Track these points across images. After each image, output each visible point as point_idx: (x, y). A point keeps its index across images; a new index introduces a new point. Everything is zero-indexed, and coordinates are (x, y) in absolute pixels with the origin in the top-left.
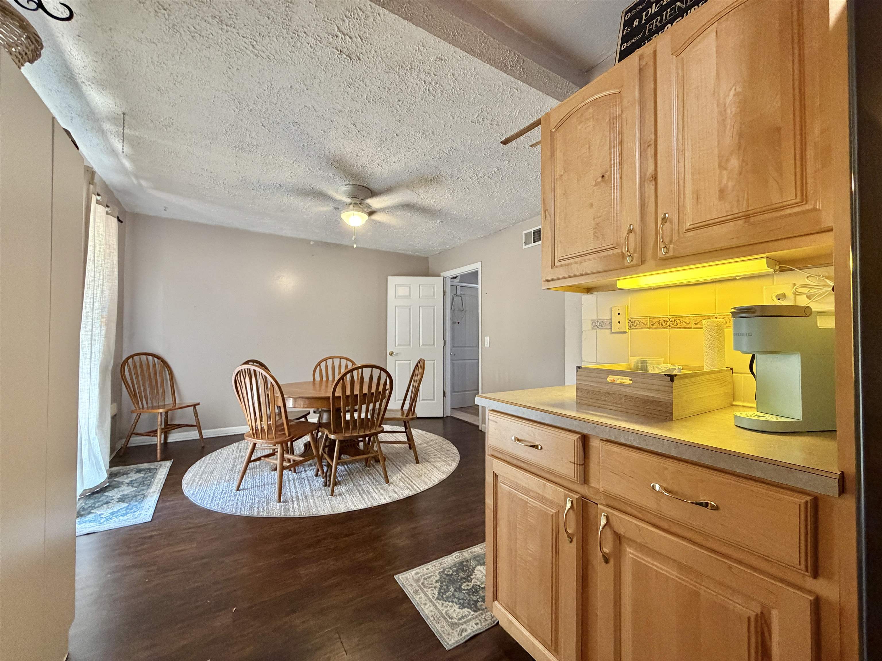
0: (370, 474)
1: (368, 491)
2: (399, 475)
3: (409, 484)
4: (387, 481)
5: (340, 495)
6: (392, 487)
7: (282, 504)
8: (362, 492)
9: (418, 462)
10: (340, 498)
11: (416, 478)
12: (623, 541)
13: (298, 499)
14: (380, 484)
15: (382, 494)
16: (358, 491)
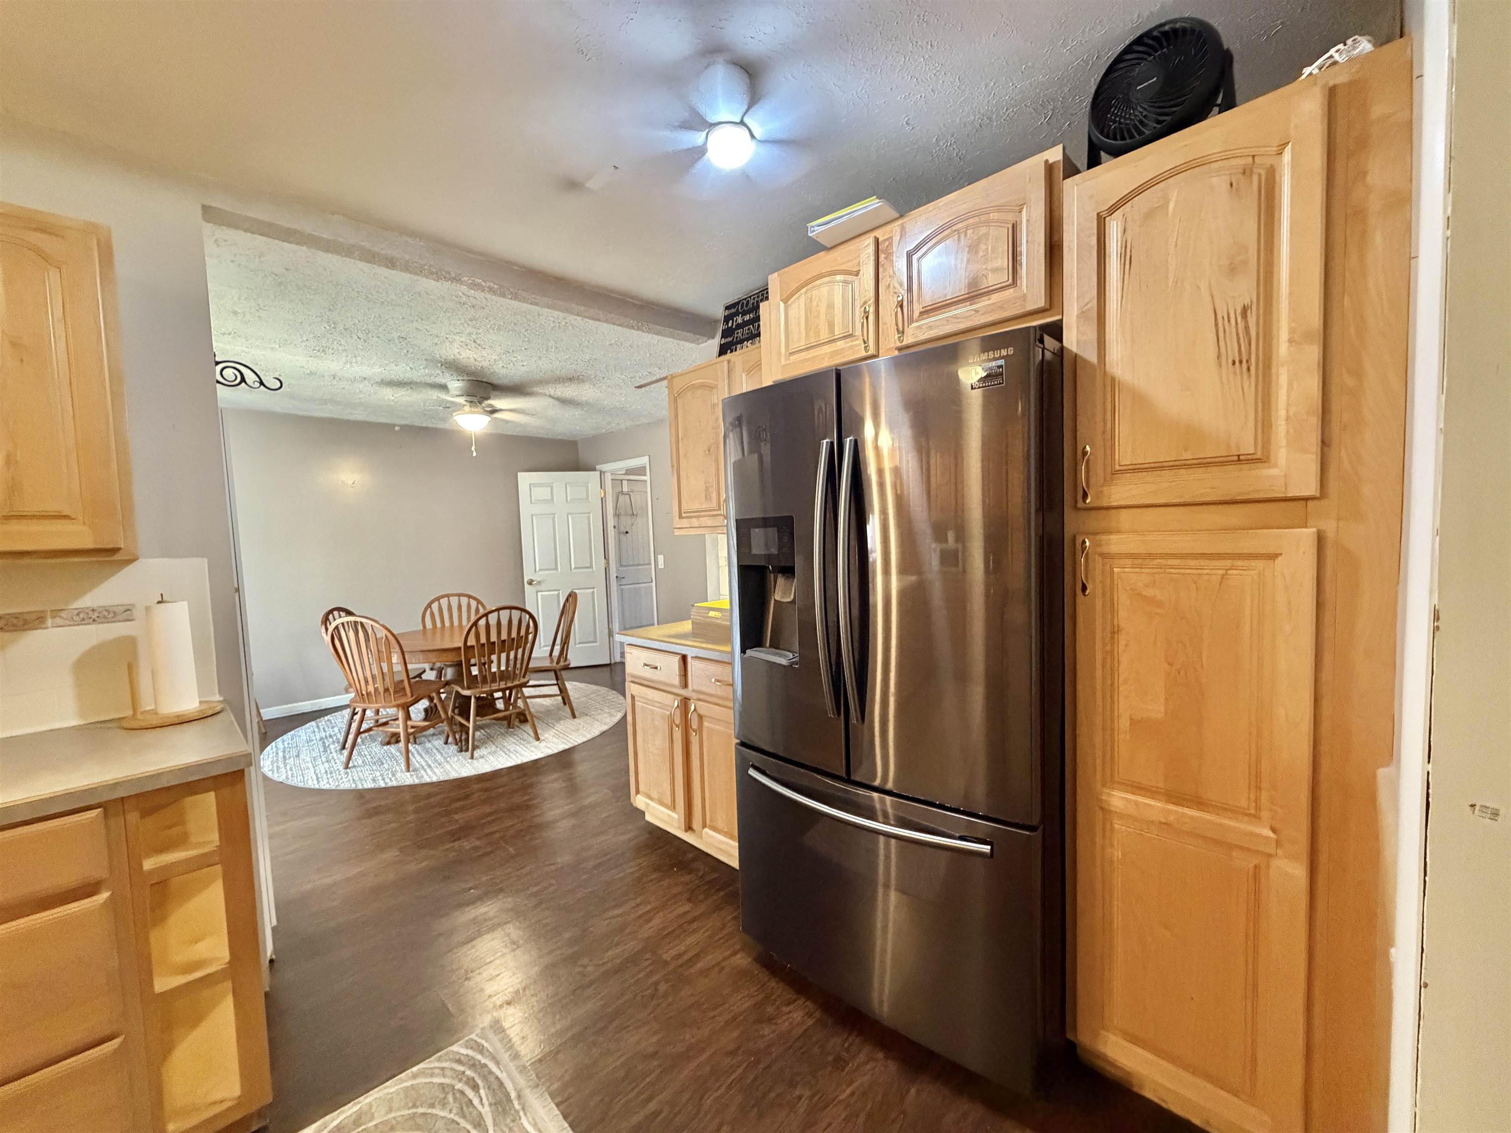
0: (515, 735)
1: (515, 751)
2: (552, 732)
3: (565, 739)
4: (538, 739)
5: (482, 757)
6: (543, 744)
7: (412, 773)
8: (507, 752)
9: (574, 717)
10: (482, 760)
11: (573, 733)
12: (704, 719)
13: (430, 766)
14: (529, 743)
15: (532, 751)
16: (504, 752)
